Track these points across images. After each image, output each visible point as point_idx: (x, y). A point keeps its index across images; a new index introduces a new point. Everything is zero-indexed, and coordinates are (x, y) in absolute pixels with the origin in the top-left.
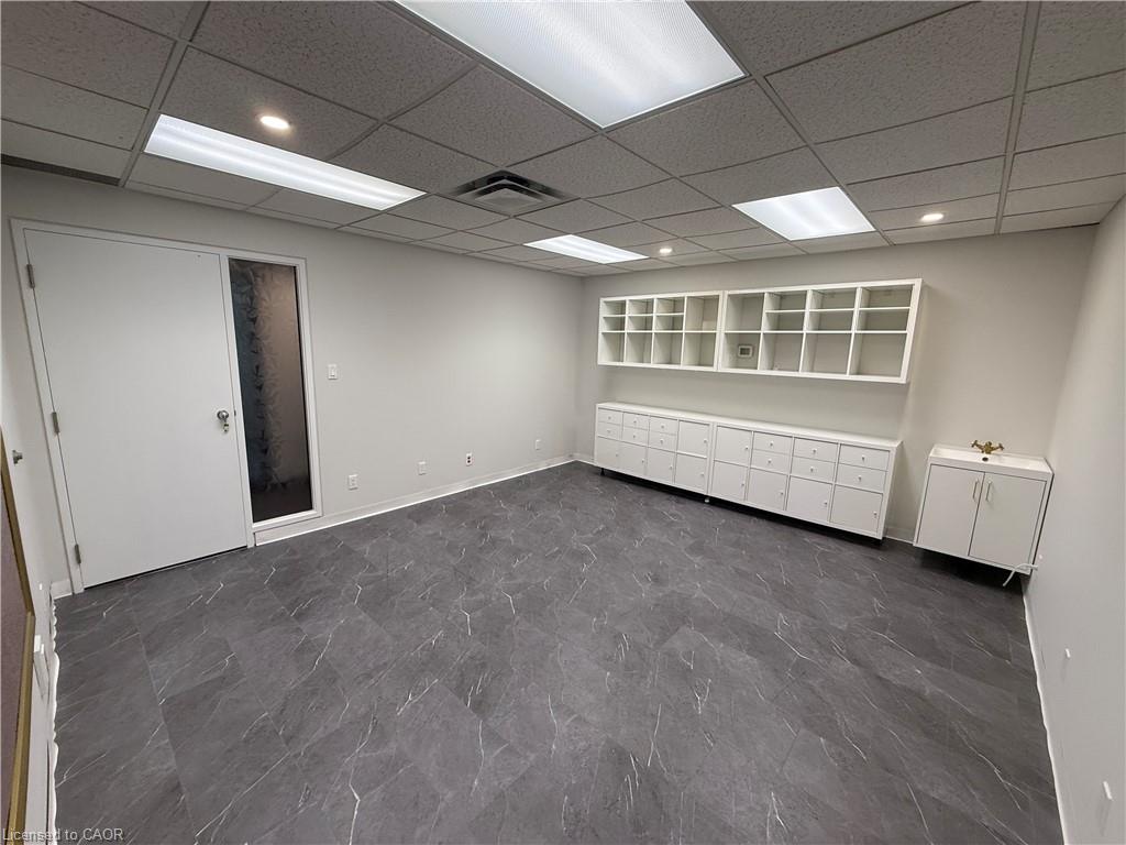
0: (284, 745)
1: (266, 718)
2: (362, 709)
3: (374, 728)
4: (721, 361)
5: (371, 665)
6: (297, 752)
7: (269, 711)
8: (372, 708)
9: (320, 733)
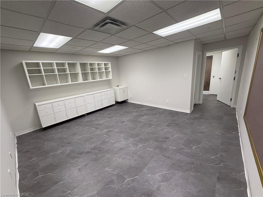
0: (195, 164)
1: (192, 172)
2: (178, 154)
3: (180, 151)
4: (80, 79)
5: (165, 158)
6: (194, 160)
7: (190, 173)
8: (176, 153)
9: (188, 159)
